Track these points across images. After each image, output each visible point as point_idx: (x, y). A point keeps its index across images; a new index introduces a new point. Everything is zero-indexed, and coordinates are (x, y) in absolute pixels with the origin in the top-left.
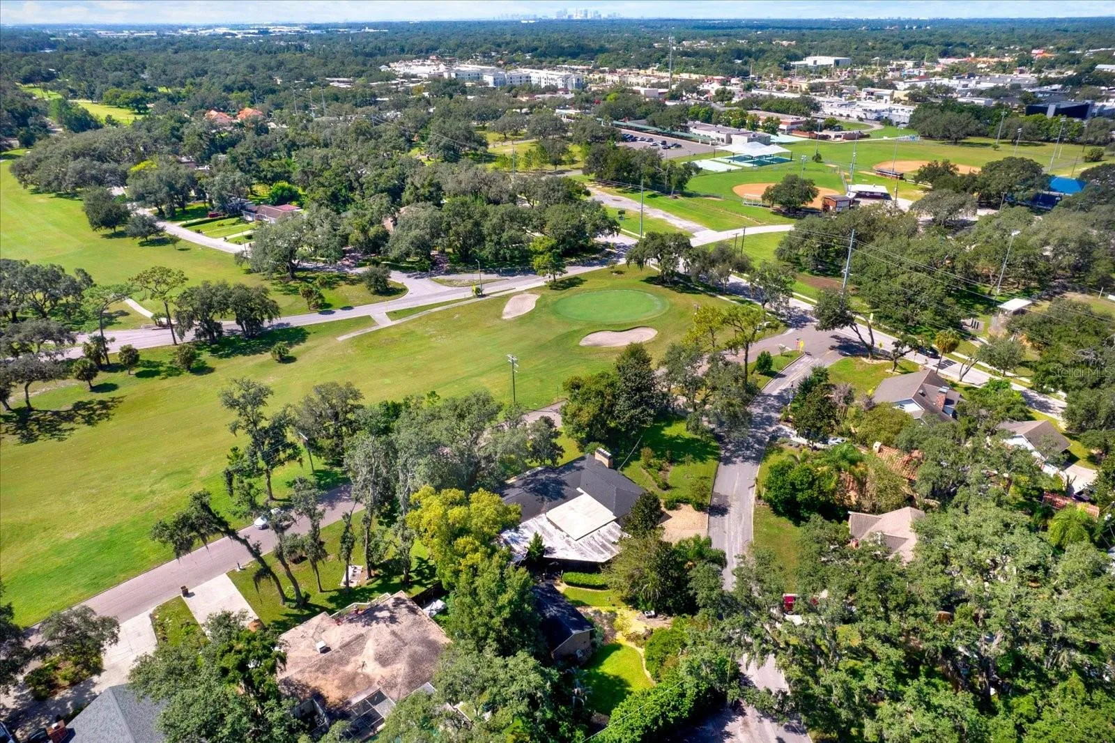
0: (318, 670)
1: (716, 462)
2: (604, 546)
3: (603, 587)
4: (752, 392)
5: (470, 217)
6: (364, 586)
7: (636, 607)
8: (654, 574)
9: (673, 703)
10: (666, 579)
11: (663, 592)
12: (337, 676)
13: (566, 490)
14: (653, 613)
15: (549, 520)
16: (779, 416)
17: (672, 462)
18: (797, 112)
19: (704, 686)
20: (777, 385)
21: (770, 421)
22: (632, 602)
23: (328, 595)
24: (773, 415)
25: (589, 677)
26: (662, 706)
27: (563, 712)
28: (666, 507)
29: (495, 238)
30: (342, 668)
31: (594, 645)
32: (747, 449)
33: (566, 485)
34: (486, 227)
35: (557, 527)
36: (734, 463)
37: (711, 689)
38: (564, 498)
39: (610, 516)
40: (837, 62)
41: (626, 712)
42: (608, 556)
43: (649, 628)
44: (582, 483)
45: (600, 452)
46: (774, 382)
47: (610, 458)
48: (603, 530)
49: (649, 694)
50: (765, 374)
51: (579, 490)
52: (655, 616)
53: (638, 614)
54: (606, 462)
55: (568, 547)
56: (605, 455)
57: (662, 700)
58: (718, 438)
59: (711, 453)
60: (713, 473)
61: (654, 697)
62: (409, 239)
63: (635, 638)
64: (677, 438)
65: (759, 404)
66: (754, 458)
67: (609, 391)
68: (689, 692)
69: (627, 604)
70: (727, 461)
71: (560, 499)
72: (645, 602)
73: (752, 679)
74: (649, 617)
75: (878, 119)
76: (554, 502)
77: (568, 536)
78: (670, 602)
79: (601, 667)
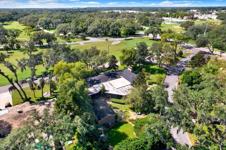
0: (14, 118)
1: (165, 75)
2: (126, 91)
3: (123, 104)
4: (177, 60)
5: (107, 24)
6: (48, 97)
7: (134, 111)
8: (140, 98)
9: (141, 146)
10: (145, 100)
11: (143, 105)
12: (20, 121)
13: (117, 76)
14: (140, 113)
15: (109, 83)
16: (185, 66)
17: (152, 74)
18: (188, 16)
19: (156, 140)
20: (185, 59)
21: (182, 67)
22: (133, 109)
23: (37, 99)
24: (183, 65)
25: (113, 132)
26: (137, 147)
27: (95, 144)
28: (148, 84)
29: (112, 29)
30: (23, 119)
31: (116, 121)
32: (176, 72)
33: (118, 75)
34: (110, 26)
35: (111, 85)
36: (171, 75)
37: (159, 142)
38: (116, 78)
39: (129, 83)
40: (197, 11)
41: (120, 147)
42: (126, 94)
43: (137, 118)
44: (122, 75)
45: (129, 67)
46: (183, 59)
47: (132, 69)
48: (126, 87)
49: (132, 141)
50: (181, 57)
51: (121, 76)
52: (141, 114)
53: (135, 113)
54: (131, 70)
55: (114, 90)
56: (130, 68)
57: (137, 144)
58: (166, 69)
59: (164, 73)
60: (164, 77)
61: (133, 142)
62: (92, 29)
63: (132, 121)
64: (154, 68)
65: (179, 63)
66: (177, 75)
67: (134, 52)
68: (149, 142)
69: (131, 110)
70: (169, 75)
71: (115, 78)
72: (137, 109)
73: (176, 140)
74: (138, 114)
75: (208, 18)
76: (113, 79)
77: (114, 88)
78: (146, 109)
79: (119, 129)
